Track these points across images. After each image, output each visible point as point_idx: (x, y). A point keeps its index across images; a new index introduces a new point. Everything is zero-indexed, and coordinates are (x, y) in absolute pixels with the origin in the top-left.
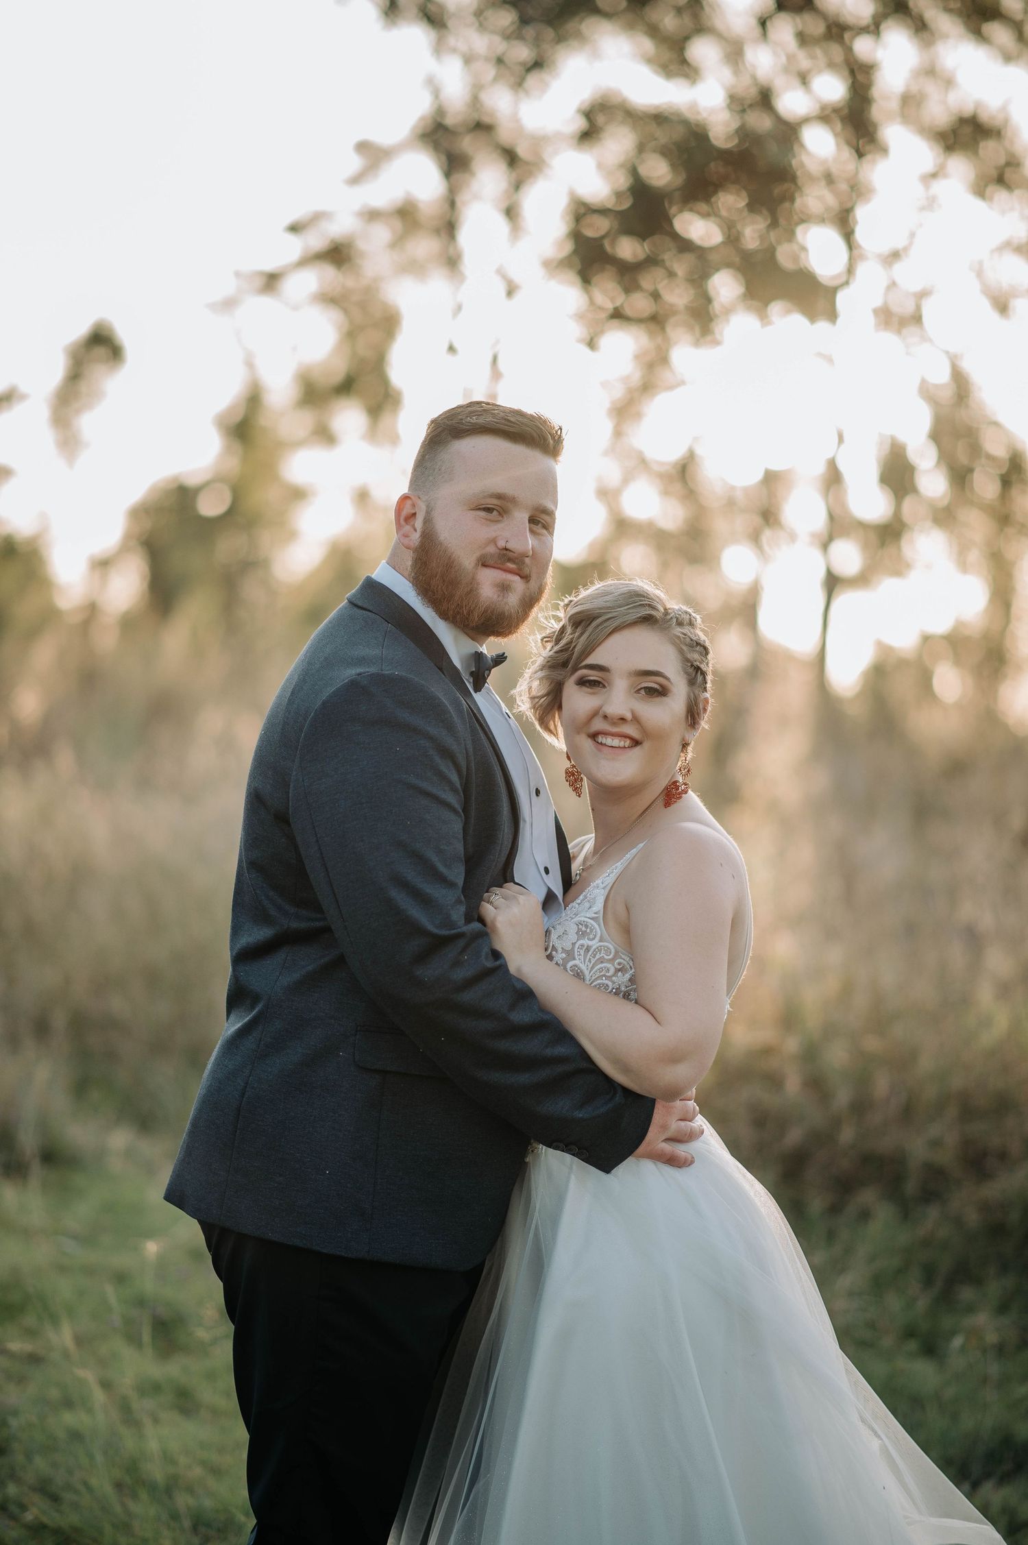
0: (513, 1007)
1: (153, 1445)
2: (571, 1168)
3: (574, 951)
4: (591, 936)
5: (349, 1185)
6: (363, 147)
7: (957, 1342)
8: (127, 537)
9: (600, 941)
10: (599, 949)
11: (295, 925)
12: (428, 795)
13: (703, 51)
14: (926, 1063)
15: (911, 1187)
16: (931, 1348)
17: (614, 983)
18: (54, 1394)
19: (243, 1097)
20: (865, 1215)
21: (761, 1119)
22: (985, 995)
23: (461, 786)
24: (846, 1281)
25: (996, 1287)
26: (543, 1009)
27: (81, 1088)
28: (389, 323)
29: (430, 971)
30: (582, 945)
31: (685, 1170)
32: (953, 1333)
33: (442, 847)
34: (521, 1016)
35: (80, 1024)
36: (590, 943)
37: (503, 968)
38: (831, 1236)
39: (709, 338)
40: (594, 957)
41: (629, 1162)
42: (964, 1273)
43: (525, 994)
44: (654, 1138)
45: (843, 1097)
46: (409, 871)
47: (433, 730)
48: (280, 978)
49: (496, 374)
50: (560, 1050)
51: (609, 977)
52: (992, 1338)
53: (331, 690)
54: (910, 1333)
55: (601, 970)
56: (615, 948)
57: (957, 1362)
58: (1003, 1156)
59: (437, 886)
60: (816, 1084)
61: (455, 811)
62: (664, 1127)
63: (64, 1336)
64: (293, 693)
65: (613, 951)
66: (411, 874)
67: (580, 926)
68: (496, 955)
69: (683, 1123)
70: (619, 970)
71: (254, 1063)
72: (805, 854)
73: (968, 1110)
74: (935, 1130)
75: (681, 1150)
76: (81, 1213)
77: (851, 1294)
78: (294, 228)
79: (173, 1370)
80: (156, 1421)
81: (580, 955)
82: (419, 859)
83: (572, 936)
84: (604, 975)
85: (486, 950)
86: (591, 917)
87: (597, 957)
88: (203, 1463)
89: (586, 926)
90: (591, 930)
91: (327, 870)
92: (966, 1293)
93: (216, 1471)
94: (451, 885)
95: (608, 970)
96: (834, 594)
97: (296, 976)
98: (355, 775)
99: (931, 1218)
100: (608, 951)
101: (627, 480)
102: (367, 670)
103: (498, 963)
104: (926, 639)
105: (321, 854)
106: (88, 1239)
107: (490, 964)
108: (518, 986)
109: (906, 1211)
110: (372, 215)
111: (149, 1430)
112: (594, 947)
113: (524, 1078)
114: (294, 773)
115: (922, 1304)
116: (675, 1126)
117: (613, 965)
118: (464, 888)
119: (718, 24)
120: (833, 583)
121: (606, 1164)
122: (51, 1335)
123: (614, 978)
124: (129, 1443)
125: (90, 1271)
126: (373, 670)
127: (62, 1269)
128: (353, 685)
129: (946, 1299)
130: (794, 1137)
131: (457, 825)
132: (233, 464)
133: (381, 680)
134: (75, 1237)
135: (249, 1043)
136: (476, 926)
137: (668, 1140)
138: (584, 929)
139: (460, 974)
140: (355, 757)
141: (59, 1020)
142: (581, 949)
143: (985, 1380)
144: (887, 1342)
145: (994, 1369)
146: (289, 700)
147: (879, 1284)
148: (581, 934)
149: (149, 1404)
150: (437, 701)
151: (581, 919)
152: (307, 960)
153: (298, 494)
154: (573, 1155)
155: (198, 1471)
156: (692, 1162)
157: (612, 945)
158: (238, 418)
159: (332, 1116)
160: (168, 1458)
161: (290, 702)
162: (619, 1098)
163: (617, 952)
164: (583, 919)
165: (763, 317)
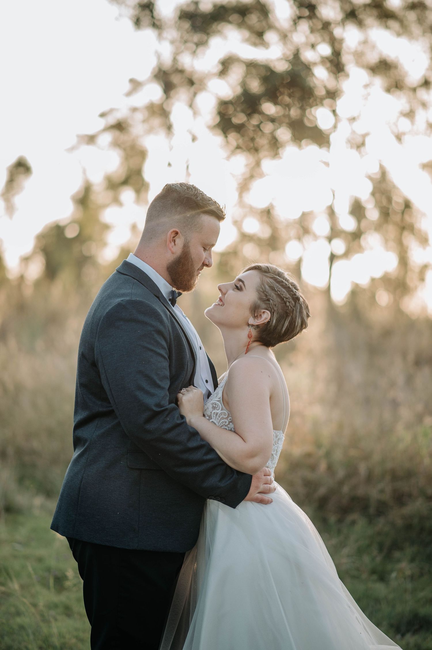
0: (189, 440)
1: (55, 630)
2: (218, 507)
3: (211, 416)
4: (218, 409)
5: (128, 518)
6: (132, 81)
7: (394, 575)
8: (36, 247)
9: (222, 410)
10: (221, 414)
11: (101, 409)
12: (152, 350)
13: (271, 36)
14: (376, 457)
15: (372, 511)
16: (383, 578)
17: (229, 427)
18: (13, 610)
19: (81, 483)
20: (353, 523)
21: (308, 484)
22: (400, 428)
23: (167, 346)
24: (346, 551)
25: (410, 551)
26: (202, 439)
27: (21, 480)
28: (142, 154)
29: (152, 426)
30: (215, 413)
31: (269, 505)
32: (392, 571)
33: (158, 373)
34: (192, 444)
35: (19, 452)
36: (218, 411)
37: (185, 422)
38: (339, 531)
39: (278, 156)
40: (219, 417)
41: (243, 503)
42: (396, 546)
43: (195, 434)
44: (253, 492)
45: (341, 473)
46: (144, 383)
47: (154, 323)
48: (95, 431)
49: (188, 174)
50: (209, 457)
51: (226, 425)
52: (408, 572)
53: (110, 308)
54: (373, 572)
55: (223, 422)
56: (228, 413)
57: (394, 584)
58: (410, 496)
59: (156, 389)
60: (330, 468)
61: (164, 357)
62: (257, 487)
63: (15, 586)
64: (95, 310)
65: (227, 414)
66: (145, 384)
67: (213, 405)
68: (182, 417)
69: (266, 485)
70: (231, 422)
71: (85, 468)
72: (323, 371)
73: (395, 476)
74: (380, 486)
75: (266, 497)
76: (23, 532)
77: (348, 556)
78: (102, 115)
79: (62, 598)
80: (56, 620)
81: (214, 417)
82: (148, 378)
83: (210, 409)
84: (224, 425)
85: (177, 415)
86: (217, 400)
87: (221, 417)
88: (77, 638)
89: (216, 404)
90: (218, 406)
91: (109, 384)
92: (397, 554)
93: (82, 640)
94: (163, 388)
95: (226, 422)
96: (333, 262)
97: (102, 431)
98: (121, 343)
99: (381, 523)
100: (225, 414)
101: (245, 216)
102: (125, 299)
103: (182, 421)
104: (373, 280)
105: (107, 377)
106: (25, 544)
107: (179, 422)
108: (191, 430)
109: (371, 520)
110: (134, 110)
111: (54, 624)
112: (219, 413)
113: (195, 469)
114: (96, 344)
115: (379, 559)
116: (262, 487)
117: (228, 420)
118: (169, 389)
119: (277, 25)
120: (333, 258)
121: (234, 505)
122: (10, 584)
123: (228, 426)
124: (45, 630)
125: (26, 557)
126: (128, 298)
127: (15, 557)
128: (119, 305)
129: (388, 557)
130: (322, 491)
131: (166, 364)
132: (79, 215)
133: (132, 303)
134: (20, 543)
135: (83, 460)
136: (173, 405)
137: (259, 493)
138: (215, 406)
139: (166, 426)
140: (121, 335)
141: (10, 451)
142: (214, 414)
143: (406, 591)
144: (364, 576)
145: (409, 586)
146: (94, 313)
147: (360, 552)
148: (214, 408)
149: (52, 612)
150: (155, 310)
151: (213, 402)
152: (106, 424)
153: (106, 227)
154: (219, 501)
155: (74, 641)
156: (271, 502)
157: (227, 411)
158: (81, 196)
159: (119, 489)
160: (61, 636)
161: (94, 314)
162: (235, 476)
163: (228, 414)
164: (214, 401)
165: (300, 146)
